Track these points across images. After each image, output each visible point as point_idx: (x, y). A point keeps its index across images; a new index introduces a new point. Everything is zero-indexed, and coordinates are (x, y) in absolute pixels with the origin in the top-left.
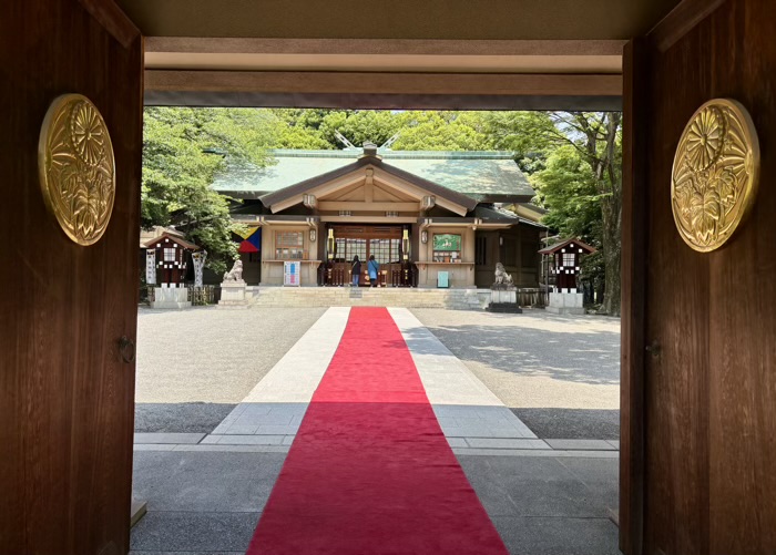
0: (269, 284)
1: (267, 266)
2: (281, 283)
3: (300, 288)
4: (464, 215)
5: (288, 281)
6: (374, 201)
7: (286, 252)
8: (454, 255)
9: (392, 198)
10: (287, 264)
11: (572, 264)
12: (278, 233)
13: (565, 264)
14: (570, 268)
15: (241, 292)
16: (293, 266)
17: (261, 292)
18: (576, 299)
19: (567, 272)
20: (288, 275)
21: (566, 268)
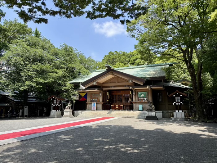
0: (88, 110)
1: (88, 104)
2: (90, 109)
3: (95, 111)
4: (142, 85)
5: (93, 109)
6: (118, 82)
7: (94, 100)
8: (145, 99)
9: (124, 81)
10: (93, 103)
11: (179, 101)
12: (91, 94)
13: (176, 101)
14: (178, 103)
15: (69, 112)
16: (94, 104)
17: (82, 112)
18: (182, 114)
19: (177, 104)
20: (93, 107)
21: (176, 102)
